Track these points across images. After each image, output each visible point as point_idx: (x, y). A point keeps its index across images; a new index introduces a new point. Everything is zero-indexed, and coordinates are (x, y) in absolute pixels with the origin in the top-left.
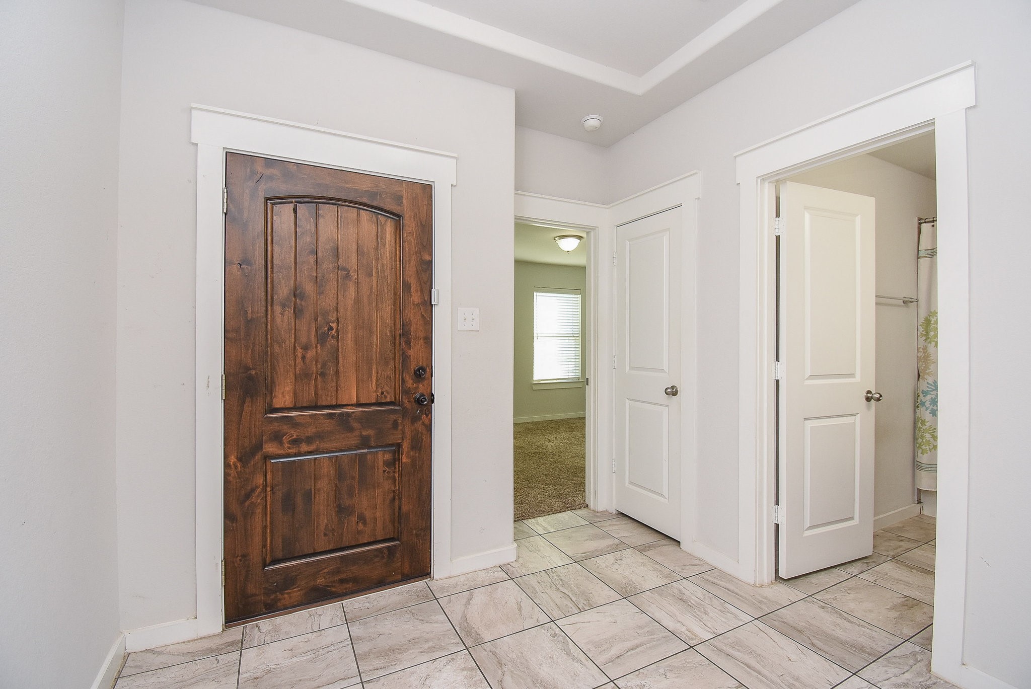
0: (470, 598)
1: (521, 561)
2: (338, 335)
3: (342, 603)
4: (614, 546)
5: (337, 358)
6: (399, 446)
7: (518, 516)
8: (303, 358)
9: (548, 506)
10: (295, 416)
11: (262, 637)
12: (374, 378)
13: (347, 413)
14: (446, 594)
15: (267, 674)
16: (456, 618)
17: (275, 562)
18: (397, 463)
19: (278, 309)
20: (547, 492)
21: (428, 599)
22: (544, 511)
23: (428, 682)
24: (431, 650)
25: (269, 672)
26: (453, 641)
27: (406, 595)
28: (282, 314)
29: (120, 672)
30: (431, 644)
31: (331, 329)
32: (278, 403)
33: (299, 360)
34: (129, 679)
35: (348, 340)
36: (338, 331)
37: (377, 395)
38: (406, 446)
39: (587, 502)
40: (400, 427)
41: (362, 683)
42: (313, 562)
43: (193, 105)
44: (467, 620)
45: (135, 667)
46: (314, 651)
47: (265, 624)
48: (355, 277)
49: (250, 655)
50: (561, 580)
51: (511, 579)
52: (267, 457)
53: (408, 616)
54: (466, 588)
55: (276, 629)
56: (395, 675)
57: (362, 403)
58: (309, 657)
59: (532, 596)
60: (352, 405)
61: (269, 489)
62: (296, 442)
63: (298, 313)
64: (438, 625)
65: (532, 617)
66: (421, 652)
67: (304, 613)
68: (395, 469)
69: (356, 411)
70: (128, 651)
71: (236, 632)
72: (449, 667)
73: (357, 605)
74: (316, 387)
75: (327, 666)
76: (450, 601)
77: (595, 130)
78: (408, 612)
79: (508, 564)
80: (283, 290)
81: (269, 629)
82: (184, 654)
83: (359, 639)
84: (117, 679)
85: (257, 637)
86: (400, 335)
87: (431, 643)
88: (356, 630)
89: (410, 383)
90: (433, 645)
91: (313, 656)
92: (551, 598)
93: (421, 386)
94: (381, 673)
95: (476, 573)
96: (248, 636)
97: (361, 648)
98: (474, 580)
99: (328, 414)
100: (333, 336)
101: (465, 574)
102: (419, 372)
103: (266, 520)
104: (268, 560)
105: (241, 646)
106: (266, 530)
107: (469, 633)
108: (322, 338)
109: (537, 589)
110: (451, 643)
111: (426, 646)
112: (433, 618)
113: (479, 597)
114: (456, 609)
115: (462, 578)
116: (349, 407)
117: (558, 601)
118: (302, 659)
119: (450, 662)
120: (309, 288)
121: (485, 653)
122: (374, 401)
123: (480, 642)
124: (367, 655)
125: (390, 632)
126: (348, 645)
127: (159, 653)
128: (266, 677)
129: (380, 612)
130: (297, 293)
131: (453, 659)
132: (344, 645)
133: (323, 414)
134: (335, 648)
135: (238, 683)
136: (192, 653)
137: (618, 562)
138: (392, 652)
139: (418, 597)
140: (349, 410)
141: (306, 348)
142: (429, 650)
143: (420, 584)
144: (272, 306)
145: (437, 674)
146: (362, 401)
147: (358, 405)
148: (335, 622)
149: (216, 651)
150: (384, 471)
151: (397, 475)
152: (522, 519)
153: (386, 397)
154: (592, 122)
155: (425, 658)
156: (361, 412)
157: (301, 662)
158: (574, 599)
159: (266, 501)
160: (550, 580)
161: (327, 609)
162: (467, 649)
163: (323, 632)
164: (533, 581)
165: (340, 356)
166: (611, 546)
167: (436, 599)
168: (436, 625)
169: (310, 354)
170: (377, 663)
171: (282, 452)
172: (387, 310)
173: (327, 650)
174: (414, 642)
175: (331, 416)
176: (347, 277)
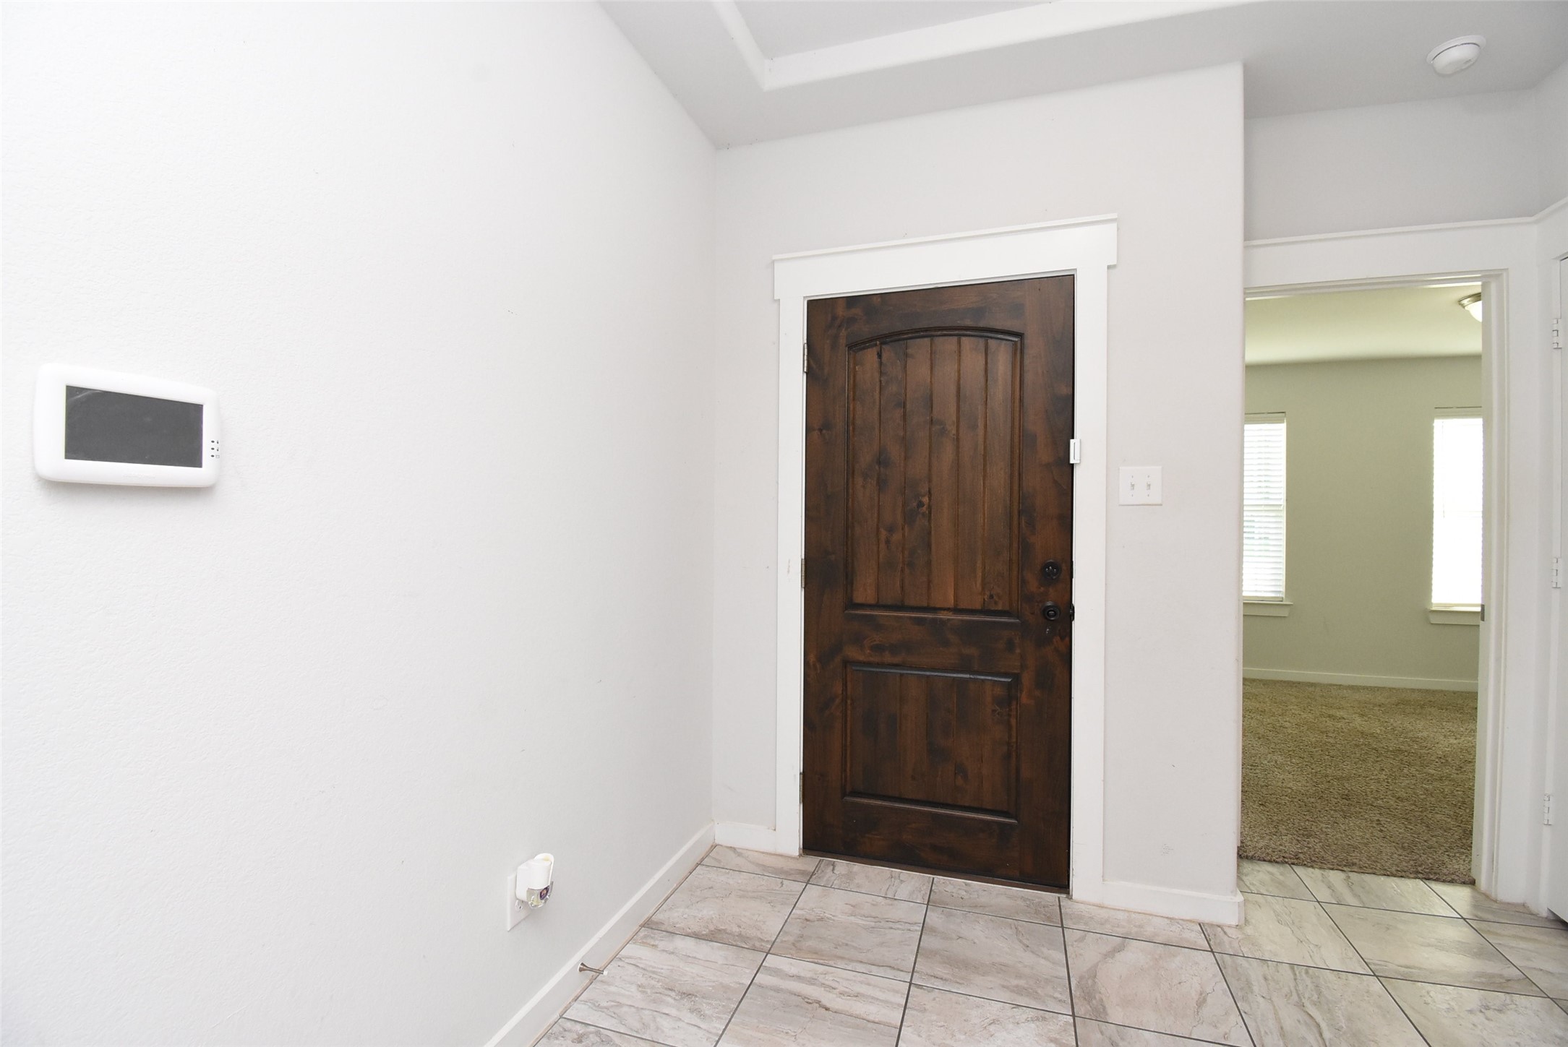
0: (1119, 949)
1: (1249, 930)
2: (930, 513)
3: (933, 879)
4: (1498, 980)
5: (929, 545)
6: (1017, 678)
7: (1287, 855)
8: (888, 542)
9: (1369, 858)
10: (876, 615)
11: (833, 878)
12: (979, 574)
13: (941, 619)
14: (1082, 927)
15: (818, 920)
16: (1080, 967)
17: (856, 793)
18: (1014, 703)
19: (859, 481)
20: (1381, 831)
21: (1051, 922)
22: (1354, 864)
23: (992, 1028)
24: (1019, 990)
25: (821, 919)
26: (1057, 995)
27: (1020, 902)
28: (864, 487)
29: (703, 859)
30: (1022, 982)
31: (921, 504)
32: (859, 597)
33: (883, 545)
34: (708, 869)
35: (944, 521)
36: (930, 507)
37: (984, 599)
38: (1027, 679)
39: (1474, 874)
40: (1018, 651)
41: (911, 983)
42: (900, 808)
43: (775, 257)
44: (1095, 977)
45: (715, 859)
46: (877, 920)
47: (842, 866)
48: (954, 432)
49: (813, 891)
50: (1320, 993)
51: (1212, 951)
52: (846, 663)
53: (1009, 932)
54: (1120, 931)
55: (850, 876)
56: (954, 997)
57: (962, 607)
58: (868, 923)
59: (1238, 994)
60: (948, 609)
61: (849, 702)
62: (878, 648)
63: (881, 484)
64: (1047, 963)
65: (1218, 1025)
66: (1003, 987)
67: (886, 871)
68: (1010, 710)
69: (953, 619)
70: (717, 842)
71: (811, 862)
72: (1033, 1025)
73: (949, 888)
74: (902, 581)
75: (882, 944)
76: (1082, 939)
77: (1465, 67)
78: (1013, 926)
79: (1219, 926)
80: (866, 458)
81: (843, 873)
82: (758, 865)
83: (934, 931)
84: (698, 865)
85: (827, 876)
86: (1019, 512)
87: (1025, 981)
88: (935, 918)
89: (1033, 585)
90: (1026, 986)
91: (873, 924)
92: (1276, 1013)
93: (1051, 590)
94: (938, 984)
95: (1151, 917)
96: (819, 872)
97: (928, 941)
98: (1140, 926)
99: (915, 618)
100: (923, 514)
101: (1128, 911)
102: (1049, 569)
103: (846, 740)
104: (848, 789)
105: (809, 878)
106: (846, 750)
107: (1089, 996)
108: (909, 517)
109: (1256, 988)
110: (1051, 996)
111: (1015, 982)
112: (1045, 950)
113: (1135, 955)
114: (1086, 954)
115: (1121, 916)
116: (946, 612)
117: (1288, 1023)
118: (860, 922)
119: (1038, 1019)
120: (895, 452)
121: (1099, 1035)
122: (978, 607)
123: (1099, 1016)
124: (932, 954)
125: (976, 941)
126: (916, 930)
127: (740, 855)
128: (816, 923)
129: (976, 909)
130: (882, 460)
131: (1044, 1019)
132: (912, 928)
133: (911, 618)
134: (900, 927)
135: (788, 917)
136: (764, 867)
137: (1490, 1013)
138: (964, 967)
139: (1037, 912)
140: (943, 616)
141: (891, 530)
142: (1015, 989)
143: (1049, 897)
144: (853, 477)
145: (1011, 1026)
146: (962, 606)
147: (956, 610)
148: (915, 897)
149: (784, 874)
150: (994, 711)
151: (1013, 722)
152: (1293, 864)
153: (996, 603)
154: (1456, 52)
155: (1005, 996)
156: (959, 620)
157: (858, 924)
158: (1327, 1035)
159: (846, 716)
160: (1292, 984)
161: (913, 878)
162: (1074, 1016)
163: (896, 902)
164: (1255, 972)
165: (933, 542)
166: (1492, 976)
167: (1062, 927)
168: (1042, 961)
169: (897, 537)
170: (940, 970)
171: (862, 658)
172: (999, 474)
173: (891, 925)
174: (1002, 969)
175: (919, 621)
176: (943, 432)
